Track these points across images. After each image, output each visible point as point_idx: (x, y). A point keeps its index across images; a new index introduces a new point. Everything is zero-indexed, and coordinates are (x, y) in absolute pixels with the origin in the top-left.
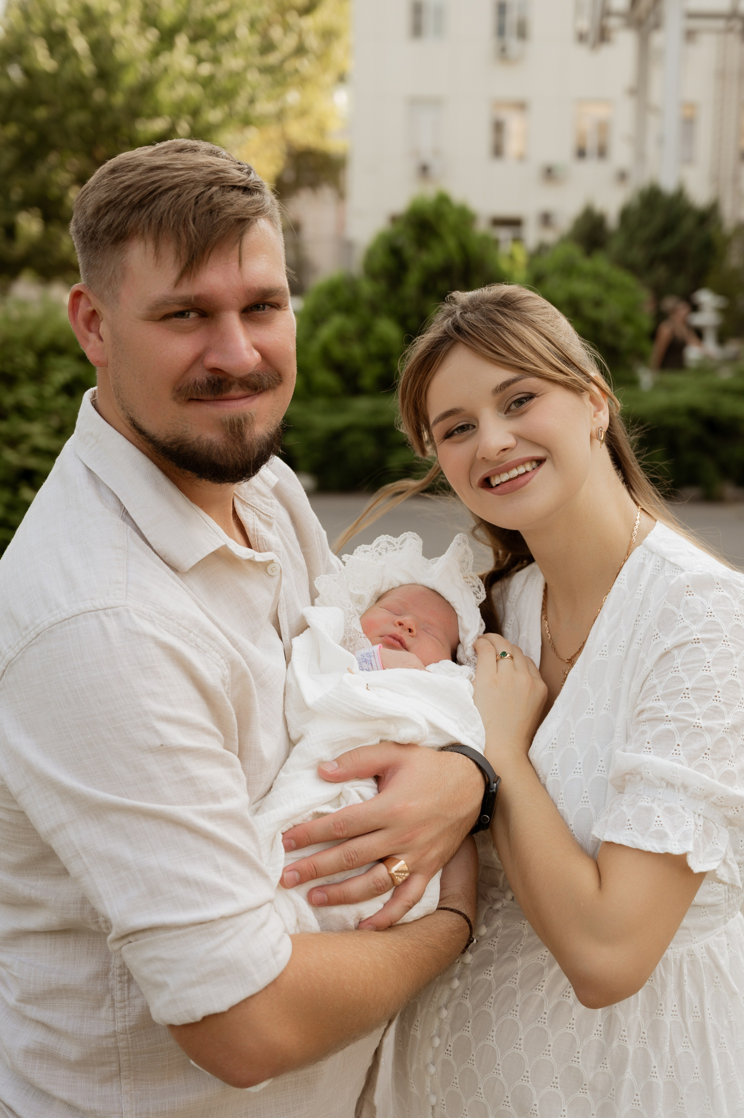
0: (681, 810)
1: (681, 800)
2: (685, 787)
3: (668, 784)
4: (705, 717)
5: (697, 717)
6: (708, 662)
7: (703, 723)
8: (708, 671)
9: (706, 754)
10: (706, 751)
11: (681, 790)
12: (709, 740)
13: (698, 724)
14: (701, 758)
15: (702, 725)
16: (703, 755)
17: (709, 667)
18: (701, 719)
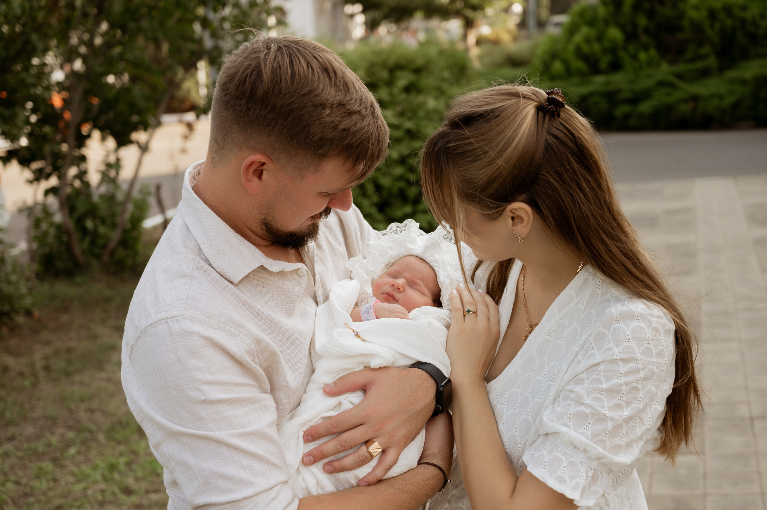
0: (580, 465)
1: (582, 458)
2: (585, 451)
3: (575, 447)
4: (610, 409)
5: (605, 409)
6: (621, 374)
7: (608, 414)
8: (620, 380)
9: (605, 434)
10: (606, 432)
11: (583, 452)
12: (610, 425)
13: (605, 414)
14: (602, 436)
15: (608, 415)
16: (604, 434)
17: (621, 377)
18: (607, 411)
